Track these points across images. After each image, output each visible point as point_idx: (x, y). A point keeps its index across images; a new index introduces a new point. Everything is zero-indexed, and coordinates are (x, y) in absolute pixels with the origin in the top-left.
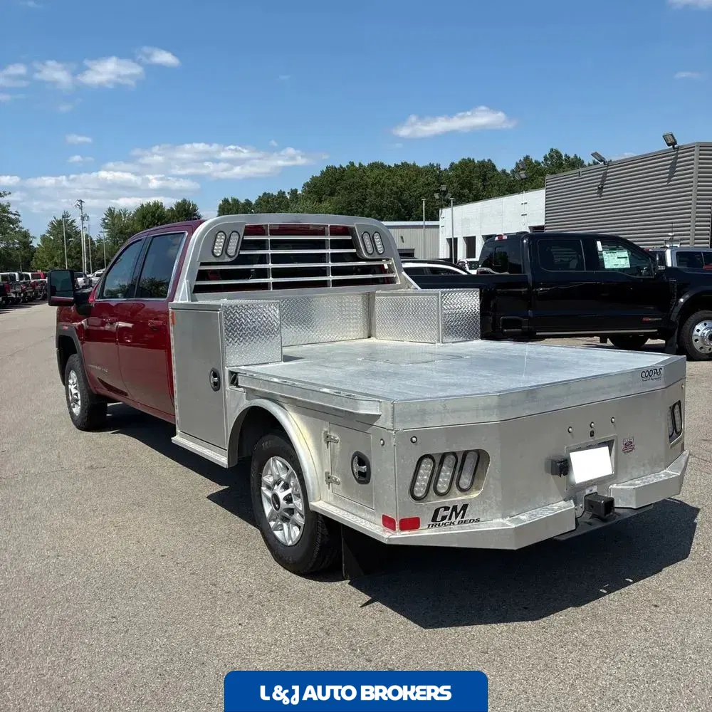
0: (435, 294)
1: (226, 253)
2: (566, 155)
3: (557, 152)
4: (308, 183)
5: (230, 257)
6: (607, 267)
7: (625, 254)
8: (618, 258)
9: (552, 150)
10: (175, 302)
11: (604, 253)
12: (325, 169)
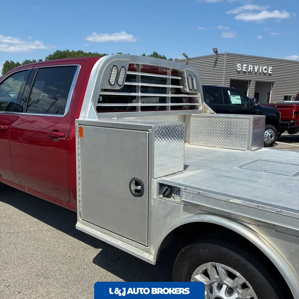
0: (248, 119)
1: (117, 83)
2: (160, 55)
3: (156, 53)
4: (48, 57)
5: (119, 85)
6: (232, 103)
7: (239, 97)
8: (237, 99)
9: (154, 52)
10: (80, 119)
11: (231, 96)
12: (56, 51)
